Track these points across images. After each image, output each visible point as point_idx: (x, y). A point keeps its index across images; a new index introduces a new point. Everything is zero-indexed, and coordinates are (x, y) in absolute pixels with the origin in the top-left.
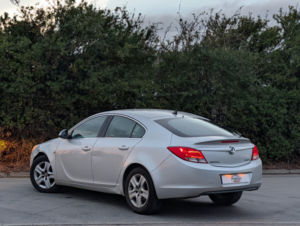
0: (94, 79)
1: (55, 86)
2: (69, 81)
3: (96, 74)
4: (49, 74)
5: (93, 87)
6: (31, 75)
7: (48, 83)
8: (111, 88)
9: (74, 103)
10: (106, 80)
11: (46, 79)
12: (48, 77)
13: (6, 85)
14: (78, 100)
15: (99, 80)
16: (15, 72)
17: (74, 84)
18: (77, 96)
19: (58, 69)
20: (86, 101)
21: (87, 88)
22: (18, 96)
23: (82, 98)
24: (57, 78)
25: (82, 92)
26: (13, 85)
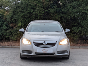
0: (68, 7)
1: (52, 11)
2: (58, 8)
3: (69, 5)
4: (50, 6)
5: (68, 10)
6: (42, 6)
7: (49, 9)
8: (76, 11)
9: (60, 18)
10: (74, 7)
11: (49, 8)
12: (49, 7)
13: (32, 11)
14: (62, 16)
15: (71, 7)
16: (36, 5)
17: (60, 10)
18: (61, 15)
19: (53, 3)
20: (65, 17)
21: (65, 11)
22: (37, 15)
23: (63, 15)
24: (53, 7)
25: (63, 13)
26: (35, 10)
